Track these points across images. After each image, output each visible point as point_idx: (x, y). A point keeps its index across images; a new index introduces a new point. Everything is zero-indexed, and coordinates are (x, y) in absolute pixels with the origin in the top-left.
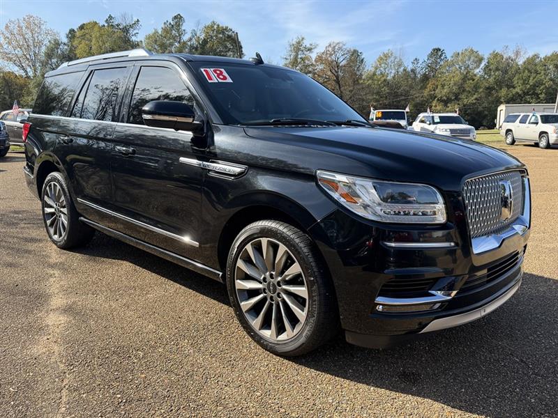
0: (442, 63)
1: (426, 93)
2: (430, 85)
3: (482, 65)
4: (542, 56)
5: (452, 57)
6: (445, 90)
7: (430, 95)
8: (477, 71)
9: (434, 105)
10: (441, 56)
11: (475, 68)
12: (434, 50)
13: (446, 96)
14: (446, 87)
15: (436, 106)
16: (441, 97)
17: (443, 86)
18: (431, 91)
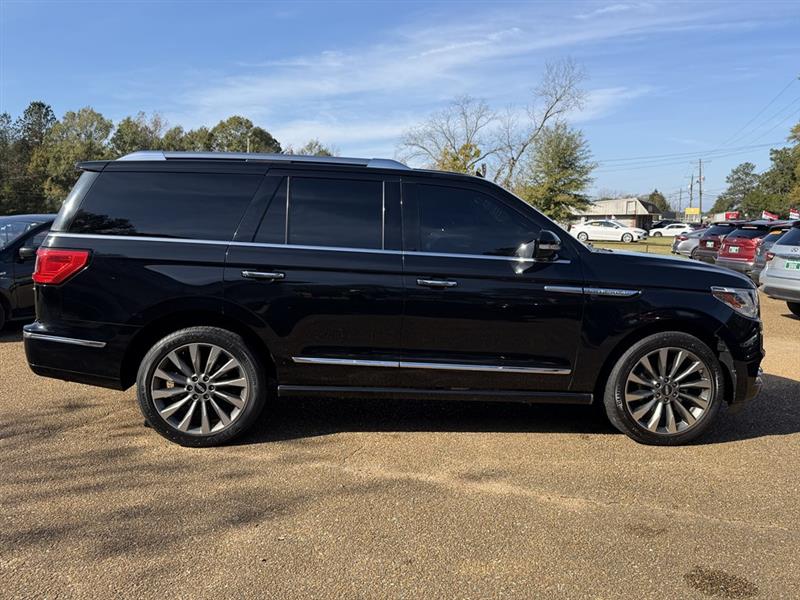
0: (50, 125)
1: (31, 167)
2: (35, 156)
3: (111, 135)
4: (186, 130)
5: (65, 118)
6: (62, 167)
7: (38, 172)
8: (105, 142)
9: (46, 187)
10: (46, 115)
11: (101, 138)
12: (34, 104)
13: (65, 175)
14: (62, 162)
15: (50, 189)
16: (57, 177)
17: (58, 159)
18: (37, 166)
